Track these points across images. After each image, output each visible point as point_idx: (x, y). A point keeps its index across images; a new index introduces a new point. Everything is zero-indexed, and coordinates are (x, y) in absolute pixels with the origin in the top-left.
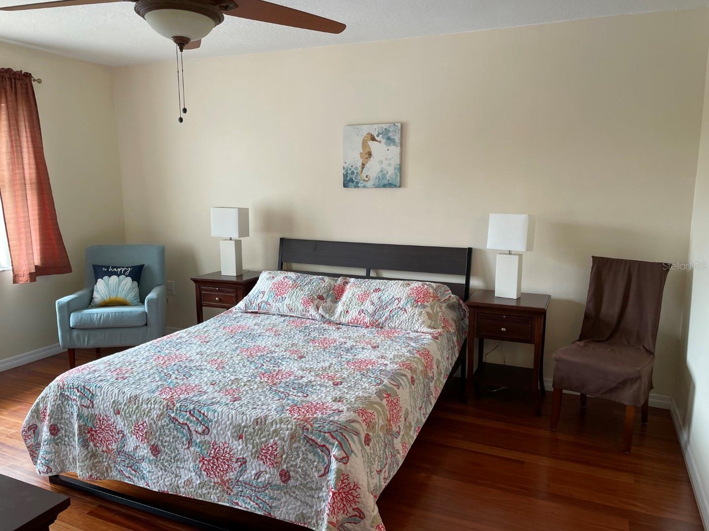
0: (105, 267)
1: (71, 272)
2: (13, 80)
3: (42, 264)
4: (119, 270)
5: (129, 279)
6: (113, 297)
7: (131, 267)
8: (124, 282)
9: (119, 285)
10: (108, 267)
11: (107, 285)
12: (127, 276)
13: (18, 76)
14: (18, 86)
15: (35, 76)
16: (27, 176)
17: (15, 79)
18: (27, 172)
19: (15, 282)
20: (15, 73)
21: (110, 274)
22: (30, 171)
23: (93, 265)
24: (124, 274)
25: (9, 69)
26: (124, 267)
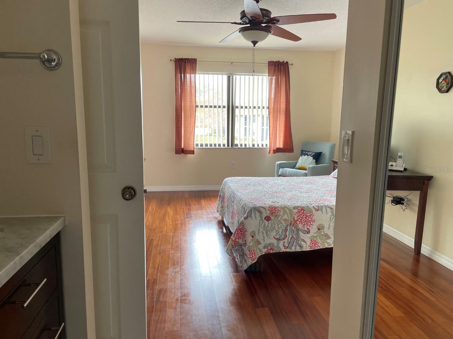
0: (304, 151)
1: (293, 152)
2: (280, 66)
3: (283, 147)
4: (310, 153)
5: (312, 158)
6: (303, 165)
7: (315, 153)
8: (309, 159)
9: (307, 160)
10: (306, 151)
11: (302, 159)
12: (311, 156)
13: (282, 64)
14: (282, 68)
15: (289, 63)
16: (281, 108)
17: (281, 65)
18: (282, 106)
19: (269, 153)
20: (281, 63)
21: (305, 155)
22: (283, 106)
23: (302, 150)
24: (310, 155)
25: (278, 61)
26: (312, 152)
